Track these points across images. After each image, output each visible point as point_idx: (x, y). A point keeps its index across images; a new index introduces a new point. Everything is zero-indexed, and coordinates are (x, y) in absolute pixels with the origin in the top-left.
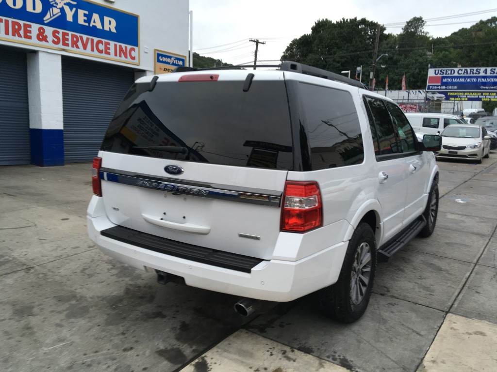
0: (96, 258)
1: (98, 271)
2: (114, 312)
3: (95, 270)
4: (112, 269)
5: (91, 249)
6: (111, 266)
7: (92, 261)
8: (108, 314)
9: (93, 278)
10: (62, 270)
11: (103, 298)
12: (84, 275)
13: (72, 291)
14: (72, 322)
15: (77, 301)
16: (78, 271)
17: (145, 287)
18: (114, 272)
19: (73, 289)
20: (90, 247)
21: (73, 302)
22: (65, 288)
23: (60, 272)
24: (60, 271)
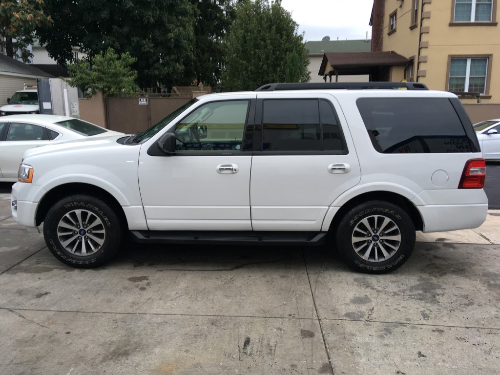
0: (445, 312)
1: (455, 298)
2: (466, 267)
3: (457, 300)
4: (438, 295)
5: (440, 328)
6: (437, 297)
7: (454, 310)
8: (470, 268)
9: (464, 293)
10: (494, 313)
11: (467, 277)
12: (471, 299)
13: (491, 290)
14: (498, 272)
15: (489, 282)
16: (475, 306)
17: (426, 272)
18: (439, 291)
19: (489, 291)
20: (441, 331)
21: (492, 282)
22: (495, 295)
23: (497, 311)
24: (497, 313)
